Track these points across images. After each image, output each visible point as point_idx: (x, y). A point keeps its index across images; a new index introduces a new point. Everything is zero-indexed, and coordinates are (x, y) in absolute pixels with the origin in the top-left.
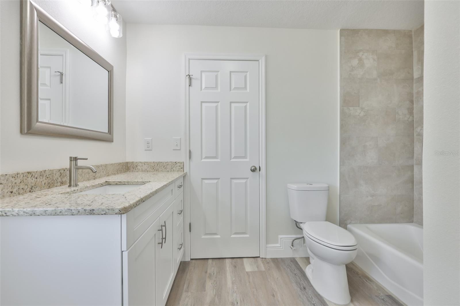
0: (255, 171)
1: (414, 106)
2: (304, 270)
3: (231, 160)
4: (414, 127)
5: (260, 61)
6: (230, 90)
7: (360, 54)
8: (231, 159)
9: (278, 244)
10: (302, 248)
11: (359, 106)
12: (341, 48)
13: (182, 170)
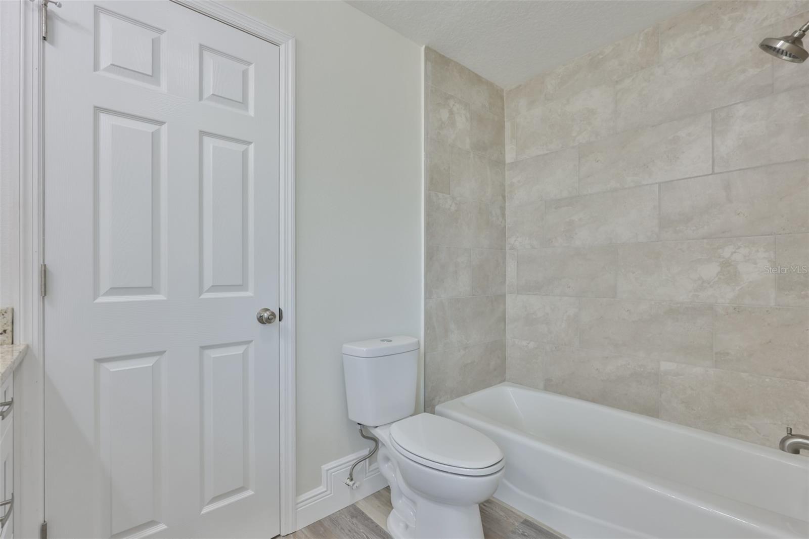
0: (270, 323)
1: (507, 204)
2: (383, 527)
3: (203, 297)
4: (507, 237)
5: (282, 47)
6: (201, 98)
7: (451, 102)
8: (200, 294)
9: (321, 487)
10: (368, 477)
11: (450, 194)
12: (426, 80)
13: (6, 338)
